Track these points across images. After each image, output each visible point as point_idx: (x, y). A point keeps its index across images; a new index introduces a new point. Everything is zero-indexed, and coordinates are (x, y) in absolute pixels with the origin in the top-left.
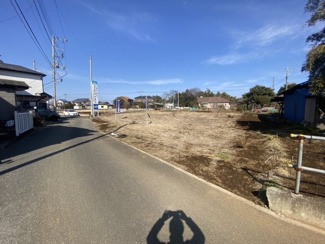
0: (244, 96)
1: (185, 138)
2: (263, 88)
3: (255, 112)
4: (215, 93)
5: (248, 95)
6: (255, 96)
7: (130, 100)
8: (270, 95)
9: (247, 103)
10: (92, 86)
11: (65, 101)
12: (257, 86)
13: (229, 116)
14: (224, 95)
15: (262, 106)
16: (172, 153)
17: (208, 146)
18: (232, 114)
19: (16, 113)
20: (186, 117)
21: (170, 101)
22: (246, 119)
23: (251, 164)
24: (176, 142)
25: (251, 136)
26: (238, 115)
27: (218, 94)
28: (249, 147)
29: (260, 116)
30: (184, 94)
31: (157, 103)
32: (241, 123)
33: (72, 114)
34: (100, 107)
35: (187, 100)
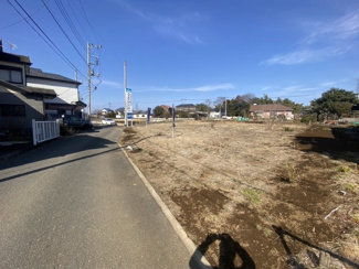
0: (313, 103)
1: (207, 159)
2: (342, 91)
3: (328, 124)
4: (275, 100)
5: (319, 102)
6: (330, 103)
7: (170, 109)
8: (351, 101)
9: (317, 111)
10: (126, 93)
11: (109, 110)
12: (333, 90)
13: (287, 130)
14: (287, 102)
15: (339, 116)
16: (179, 181)
17: (235, 173)
18: (292, 126)
19: (34, 121)
20: (226, 129)
21: (217, 110)
22: (313, 134)
23: (296, 219)
24: (192, 164)
25: (310, 163)
26: (300, 128)
27: (279, 101)
28: (303, 182)
29: (335, 131)
30: (234, 101)
31: (200, 112)
32: (302, 140)
33: (109, 123)
34: (135, 116)
35: (237, 108)
